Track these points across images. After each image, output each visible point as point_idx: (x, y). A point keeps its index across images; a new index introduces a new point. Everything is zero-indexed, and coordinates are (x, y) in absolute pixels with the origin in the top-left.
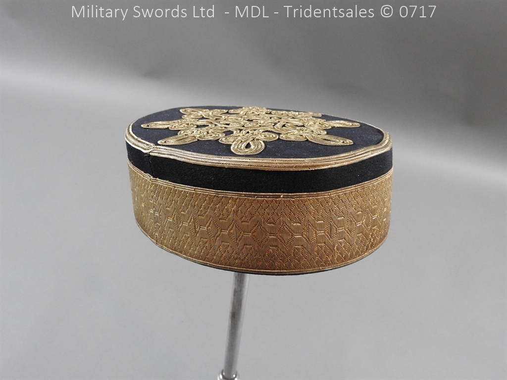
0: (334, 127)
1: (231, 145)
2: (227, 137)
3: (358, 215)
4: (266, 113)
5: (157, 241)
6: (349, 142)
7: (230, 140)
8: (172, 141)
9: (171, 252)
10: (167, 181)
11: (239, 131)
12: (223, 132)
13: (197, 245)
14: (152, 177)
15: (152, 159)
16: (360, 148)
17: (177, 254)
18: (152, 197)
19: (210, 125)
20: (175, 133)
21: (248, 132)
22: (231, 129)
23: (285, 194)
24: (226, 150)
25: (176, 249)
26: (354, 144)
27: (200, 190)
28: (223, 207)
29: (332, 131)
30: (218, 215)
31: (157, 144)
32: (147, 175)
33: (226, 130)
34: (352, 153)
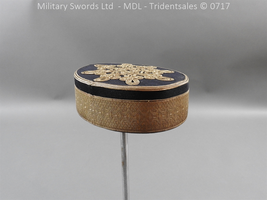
0: (164, 73)
1: (125, 81)
2: (122, 77)
3: (177, 108)
4: (134, 67)
5: (92, 122)
6: (172, 79)
7: (124, 79)
8: (99, 79)
9: (99, 127)
10: (99, 97)
11: (126, 75)
12: (120, 76)
13: (112, 123)
14: (91, 95)
15: (92, 87)
16: (177, 82)
17: (102, 127)
18: (91, 103)
19: (112, 73)
20: (99, 76)
21: (130, 76)
22: (122, 74)
23: (150, 100)
24: (124, 83)
25: (102, 125)
26: (175, 80)
27: (114, 100)
28: (125, 106)
29: (164, 75)
30: (122, 110)
31: (94, 81)
32: (89, 94)
33: (120, 75)
34: (175, 83)
